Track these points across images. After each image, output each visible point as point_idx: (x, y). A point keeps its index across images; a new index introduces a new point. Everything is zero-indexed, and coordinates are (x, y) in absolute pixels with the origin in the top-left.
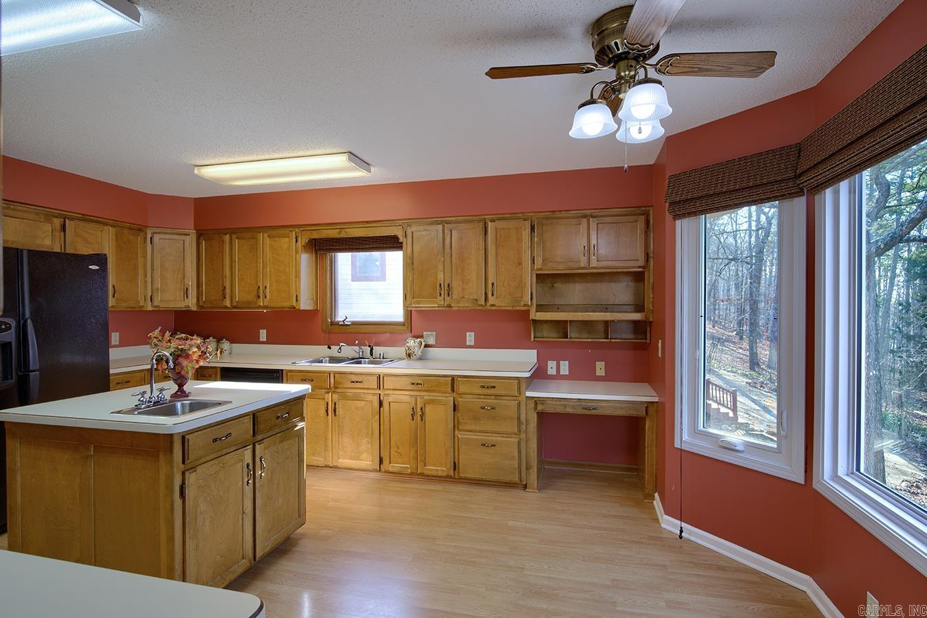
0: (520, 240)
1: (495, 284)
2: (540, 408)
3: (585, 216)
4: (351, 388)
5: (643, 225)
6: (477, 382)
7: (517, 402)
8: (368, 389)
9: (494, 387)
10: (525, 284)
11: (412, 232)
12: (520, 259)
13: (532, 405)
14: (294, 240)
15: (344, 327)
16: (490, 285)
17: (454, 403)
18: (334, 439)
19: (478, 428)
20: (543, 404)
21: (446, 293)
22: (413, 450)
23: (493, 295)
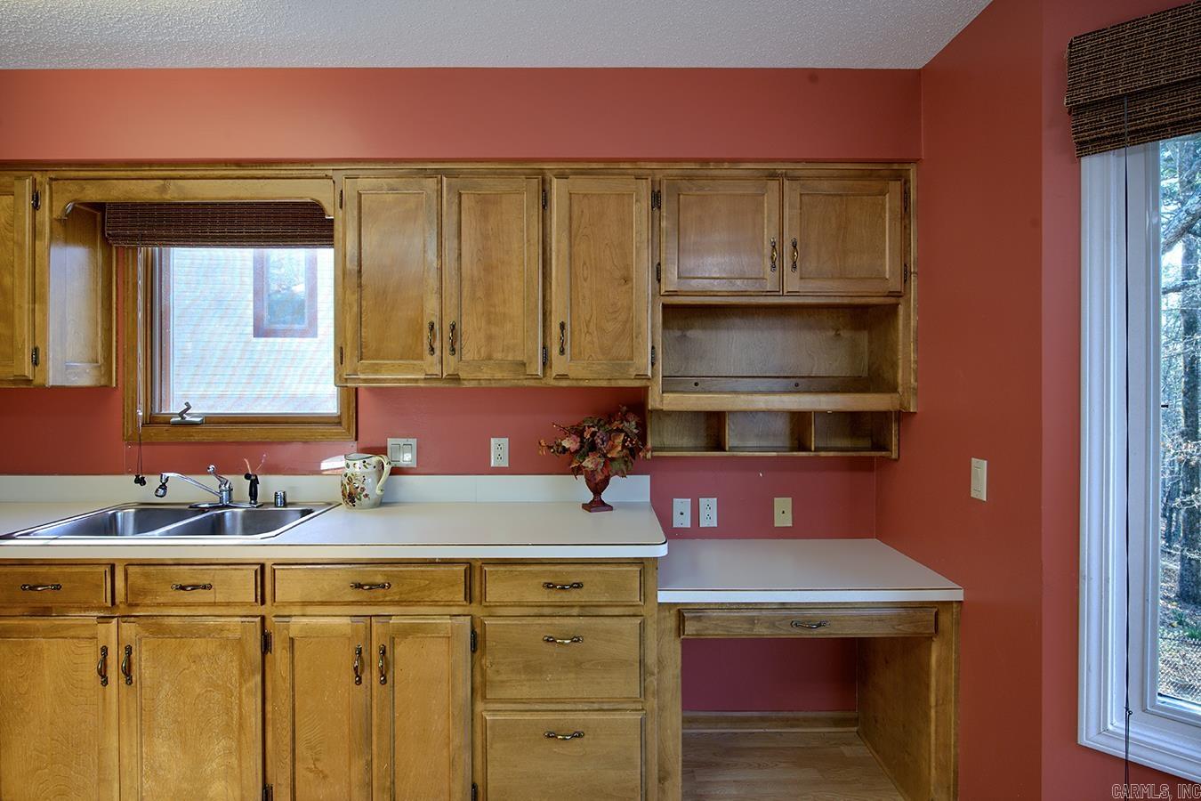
0: (625, 223)
1: (568, 327)
2: (691, 628)
3: (772, 176)
4: (175, 605)
5: (898, 203)
6: (536, 575)
7: (638, 621)
8: (228, 604)
9: (579, 586)
10: (639, 326)
11: (360, 195)
12: (627, 268)
13: (671, 622)
14: (28, 202)
15: (186, 429)
16: (555, 329)
17: (473, 632)
18: (125, 751)
19: (537, 693)
20: (699, 619)
21: (447, 347)
22: (359, 765)
23: (562, 352)
